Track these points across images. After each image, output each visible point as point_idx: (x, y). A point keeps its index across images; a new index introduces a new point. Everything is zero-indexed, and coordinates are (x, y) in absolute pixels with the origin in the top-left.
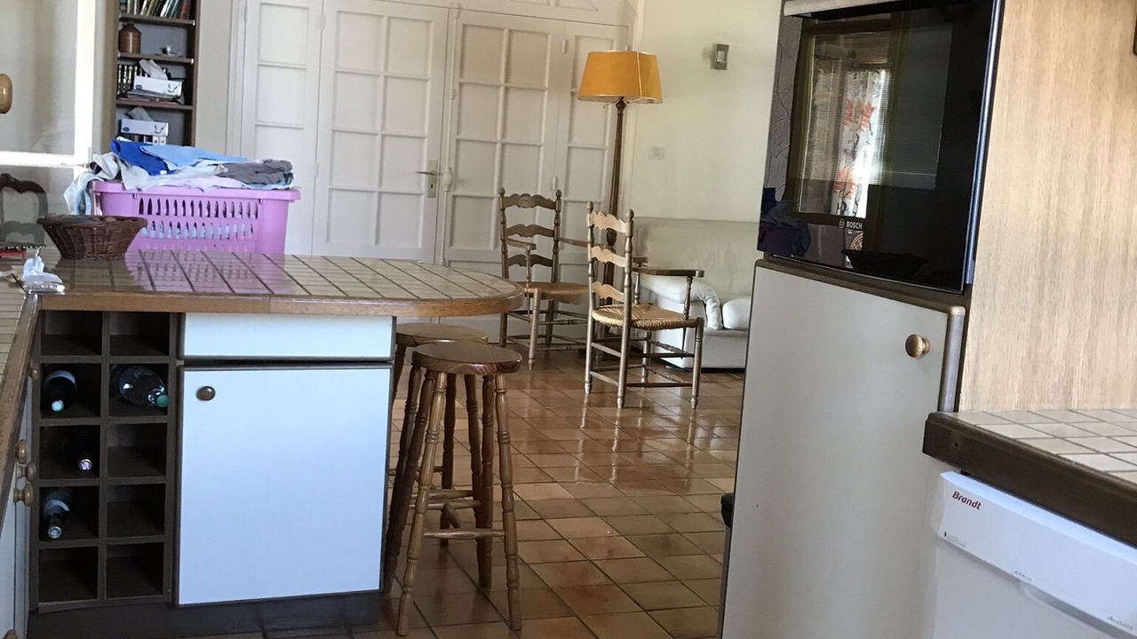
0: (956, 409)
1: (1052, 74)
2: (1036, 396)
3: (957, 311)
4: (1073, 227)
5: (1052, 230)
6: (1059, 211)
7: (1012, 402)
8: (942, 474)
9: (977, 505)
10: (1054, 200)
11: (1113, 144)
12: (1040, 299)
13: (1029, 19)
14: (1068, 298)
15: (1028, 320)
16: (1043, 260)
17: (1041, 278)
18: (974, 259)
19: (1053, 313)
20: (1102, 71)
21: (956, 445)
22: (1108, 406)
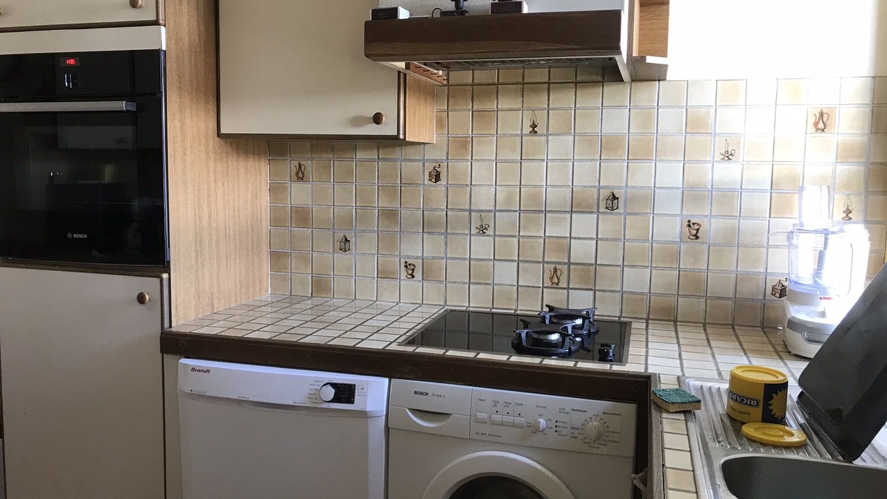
0: (170, 327)
1: (189, 150)
2: (201, 310)
3: (165, 276)
4: (205, 224)
5: (198, 227)
6: (199, 217)
7: (192, 316)
8: (180, 361)
9: (208, 371)
10: (197, 211)
11: (215, 181)
12: (197, 261)
13: (177, 123)
14: (207, 258)
15: (194, 274)
16: (196, 243)
17: (196, 251)
18: (169, 247)
19: (203, 267)
20: (207, 147)
21: (183, 344)
22: (228, 307)
